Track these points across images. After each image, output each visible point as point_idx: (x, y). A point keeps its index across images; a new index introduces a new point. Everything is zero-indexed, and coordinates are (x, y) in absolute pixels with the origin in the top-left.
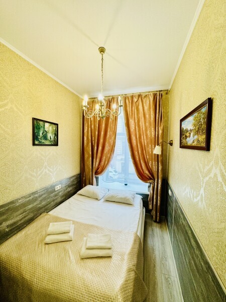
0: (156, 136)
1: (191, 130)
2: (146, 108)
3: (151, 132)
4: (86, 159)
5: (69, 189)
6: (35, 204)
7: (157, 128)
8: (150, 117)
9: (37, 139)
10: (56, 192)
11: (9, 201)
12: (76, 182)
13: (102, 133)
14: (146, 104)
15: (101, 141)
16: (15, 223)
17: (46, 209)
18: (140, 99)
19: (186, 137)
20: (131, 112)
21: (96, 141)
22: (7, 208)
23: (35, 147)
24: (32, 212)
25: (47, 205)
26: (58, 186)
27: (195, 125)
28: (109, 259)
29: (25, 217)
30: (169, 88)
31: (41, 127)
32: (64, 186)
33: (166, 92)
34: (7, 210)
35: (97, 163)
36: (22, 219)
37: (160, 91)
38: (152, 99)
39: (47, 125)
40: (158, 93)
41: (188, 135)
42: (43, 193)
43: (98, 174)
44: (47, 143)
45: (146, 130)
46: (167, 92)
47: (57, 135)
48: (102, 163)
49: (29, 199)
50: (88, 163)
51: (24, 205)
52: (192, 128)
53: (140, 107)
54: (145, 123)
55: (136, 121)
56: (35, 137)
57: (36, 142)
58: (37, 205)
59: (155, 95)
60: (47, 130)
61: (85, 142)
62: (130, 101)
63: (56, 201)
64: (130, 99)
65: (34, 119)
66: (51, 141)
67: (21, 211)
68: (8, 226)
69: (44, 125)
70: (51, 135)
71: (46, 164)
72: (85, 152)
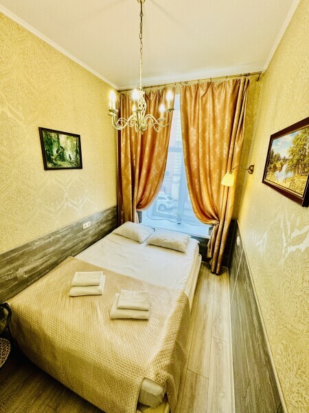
0: (230, 156)
1: (285, 160)
2: (218, 107)
3: (221, 149)
4: (123, 186)
5: (102, 227)
6: (58, 246)
7: (232, 143)
8: (223, 124)
9: (51, 161)
10: (85, 231)
11: (22, 244)
12: (111, 218)
13: (147, 149)
14: (219, 99)
15: (146, 161)
16: (34, 269)
17: (73, 252)
18: (210, 90)
19: (275, 168)
20: (192, 114)
21: (138, 160)
22: (21, 252)
23: (48, 172)
24: (55, 256)
25: (74, 247)
26: (87, 224)
27: (293, 153)
28: (145, 322)
29: (46, 261)
30: (264, 68)
31: (54, 141)
32: (95, 222)
33: (257, 76)
34: (23, 254)
35: (140, 193)
36: (43, 263)
37: (246, 75)
38: (230, 91)
39: (62, 137)
40: (242, 79)
41: (278, 165)
42: (66, 233)
43: (141, 208)
44: (65, 165)
45: (215, 145)
46: (259, 77)
47: (79, 152)
48: (147, 193)
49: (48, 240)
50: (126, 192)
51: (43, 248)
52: (287, 157)
53: (209, 106)
54: (214, 135)
55: (200, 130)
56: (47, 157)
57: (50, 165)
58: (60, 247)
59: (237, 83)
60: (63, 146)
61: (123, 161)
62: (193, 95)
63: (85, 242)
64: (193, 90)
65: (41, 130)
66: (71, 163)
67: (40, 254)
68: (26, 273)
69: (58, 139)
70: (70, 153)
71: (66, 195)
72: (123, 177)
